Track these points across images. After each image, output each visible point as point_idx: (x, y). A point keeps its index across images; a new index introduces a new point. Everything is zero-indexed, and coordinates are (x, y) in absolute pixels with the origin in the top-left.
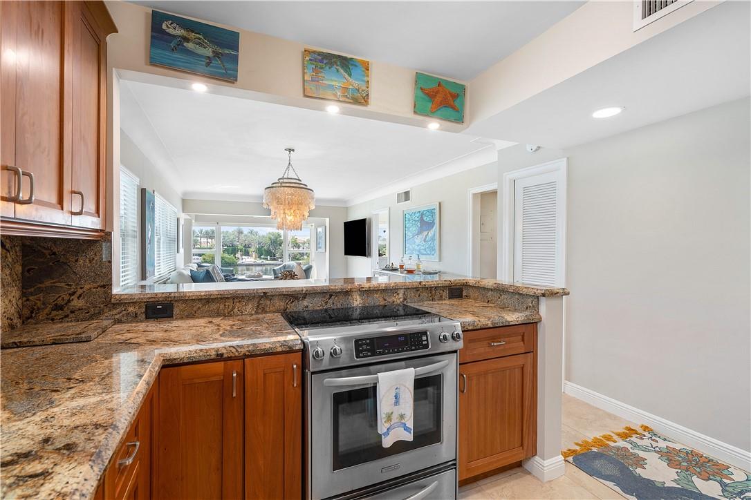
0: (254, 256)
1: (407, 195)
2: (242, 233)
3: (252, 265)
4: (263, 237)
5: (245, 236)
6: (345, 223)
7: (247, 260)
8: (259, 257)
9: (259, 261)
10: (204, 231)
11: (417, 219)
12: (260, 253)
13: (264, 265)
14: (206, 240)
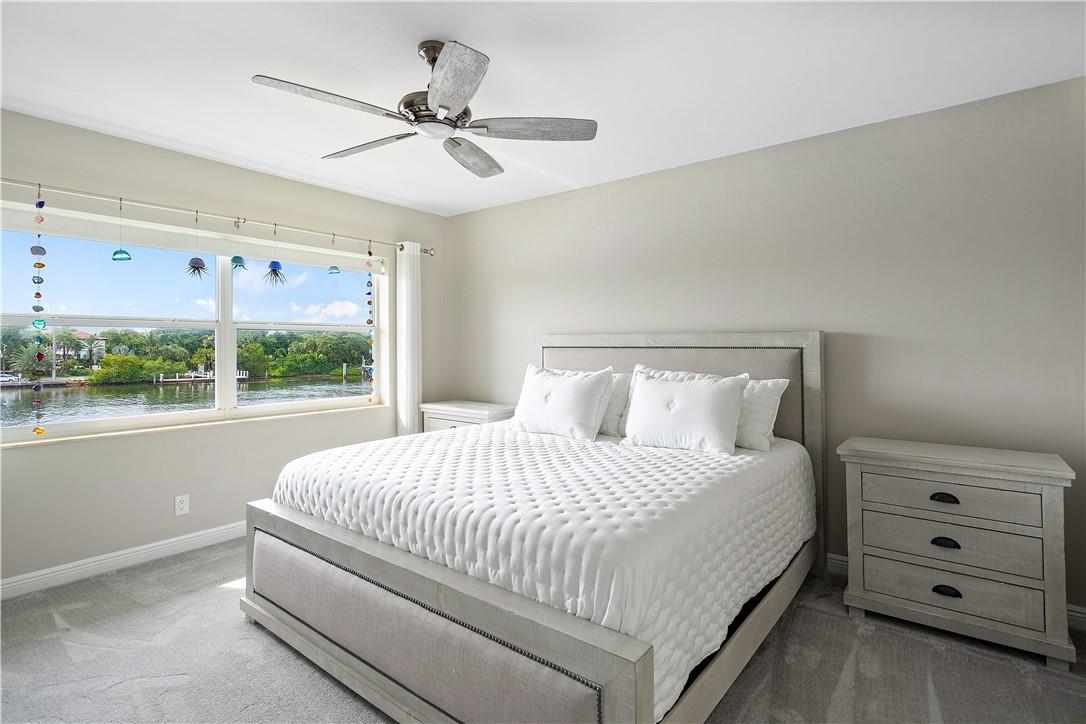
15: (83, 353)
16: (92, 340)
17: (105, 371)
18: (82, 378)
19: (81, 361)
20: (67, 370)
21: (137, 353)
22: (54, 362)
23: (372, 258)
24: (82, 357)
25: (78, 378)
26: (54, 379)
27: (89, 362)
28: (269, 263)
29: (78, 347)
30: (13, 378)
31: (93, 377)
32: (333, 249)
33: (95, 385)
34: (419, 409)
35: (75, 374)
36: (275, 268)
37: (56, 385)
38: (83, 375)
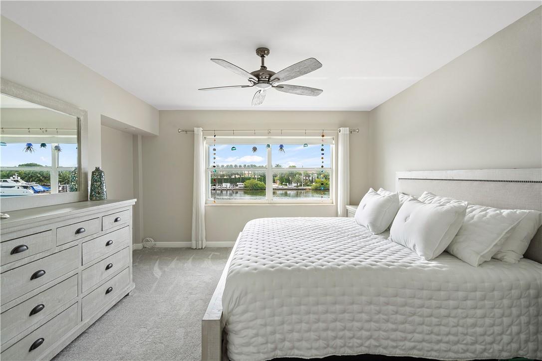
16: (313, 174)
18: (310, 187)
20: (306, 185)
21: (326, 179)
22: (302, 181)
23: (324, 137)
25: (309, 187)
26: (302, 187)
28: (279, 145)
29: (309, 177)
32: (305, 136)
34: (346, 207)
35: (308, 186)
36: (281, 147)
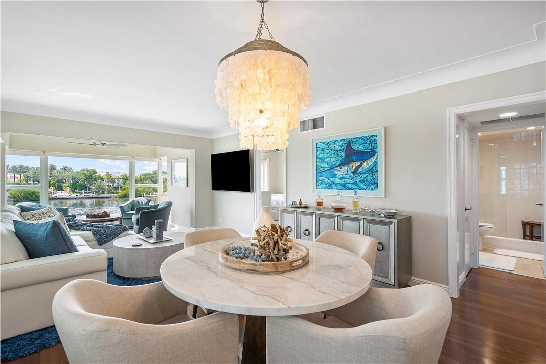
0: (68, 190)
1: (318, 123)
2: (55, 169)
3: (66, 198)
4: (78, 173)
5: (58, 172)
6: (212, 155)
7: (61, 194)
8: (74, 191)
9: (74, 195)
10: (10, 166)
11: (338, 148)
12: (74, 187)
13: (79, 198)
14: (12, 175)
15: (115, 185)
17: (124, 192)
19: (114, 187)
24: (114, 186)
27: (117, 188)
30: (92, 194)
31: (120, 194)
33: (120, 197)
37: (106, 197)
38: (115, 193)
